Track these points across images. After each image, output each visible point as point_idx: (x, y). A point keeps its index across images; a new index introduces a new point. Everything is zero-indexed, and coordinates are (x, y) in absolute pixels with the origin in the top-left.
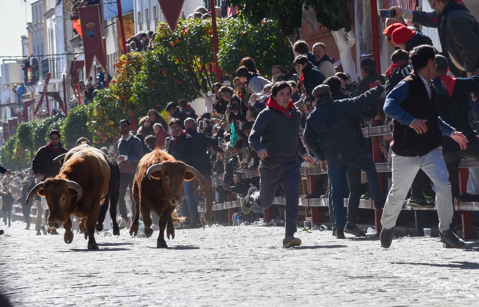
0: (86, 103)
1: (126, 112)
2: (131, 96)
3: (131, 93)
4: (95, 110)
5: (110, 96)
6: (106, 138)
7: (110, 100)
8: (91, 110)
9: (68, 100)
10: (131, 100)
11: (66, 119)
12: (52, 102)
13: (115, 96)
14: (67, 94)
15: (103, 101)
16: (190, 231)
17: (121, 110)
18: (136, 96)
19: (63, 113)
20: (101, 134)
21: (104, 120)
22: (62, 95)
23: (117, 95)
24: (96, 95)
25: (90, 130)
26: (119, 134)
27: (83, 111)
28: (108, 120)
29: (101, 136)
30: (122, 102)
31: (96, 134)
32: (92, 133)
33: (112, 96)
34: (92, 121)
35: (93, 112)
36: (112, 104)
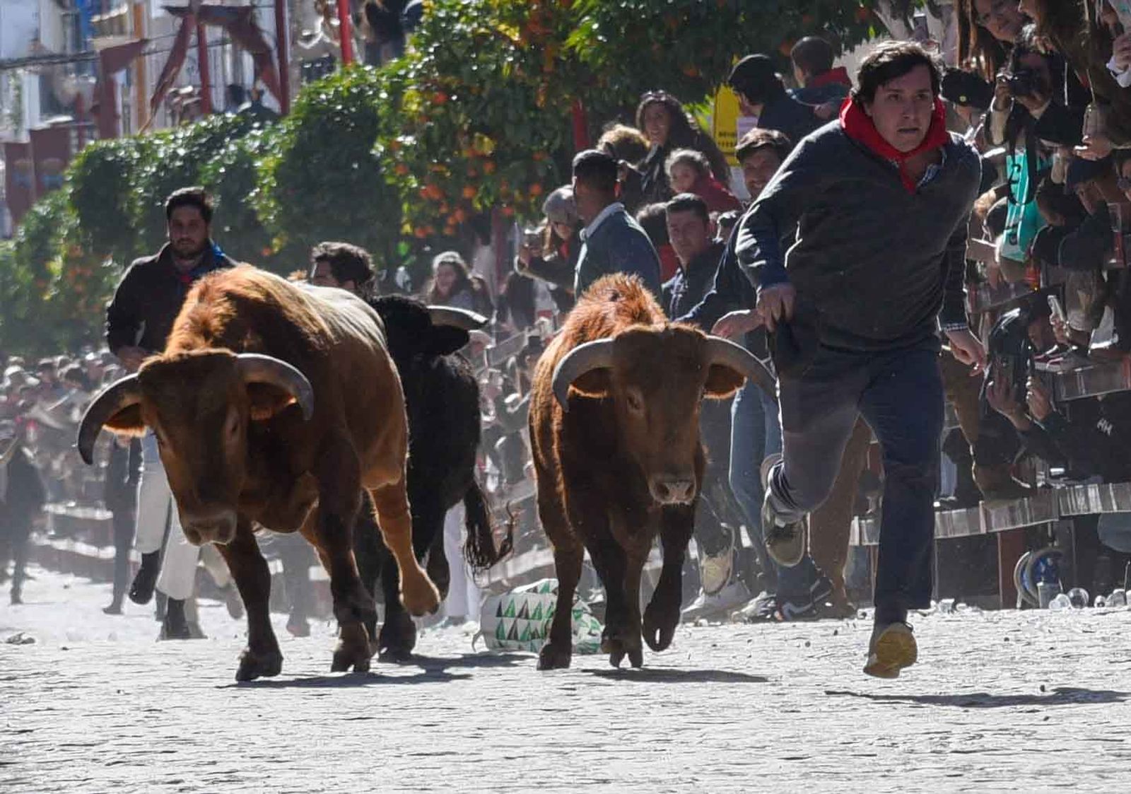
0: (374, 57)
1: (548, 98)
2: (573, 27)
3: (575, 15)
4: (411, 91)
5: (480, 25)
6: (459, 215)
7: (479, 42)
8: (397, 90)
9: (294, 43)
10: (574, 47)
11: (286, 125)
12: (224, 51)
13: (502, 27)
14: (287, 15)
15: (449, 49)
17: (528, 91)
18: (595, 26)
19: (270, 101)
20: (436, 196)
21: (449, 132)
22: (266, 21)
23: (512, 25)
24: (420, 24)
25: (392, 174)
26: (517, 194)
27: (362, 92)
28: (470, 133)
29: (438, 204)
30: (531, 56)
31: (414, 196)
32: (400, 190)
33: (487, 27)
34: (400, 139)
35: (405, 98)
36: (487, 62)
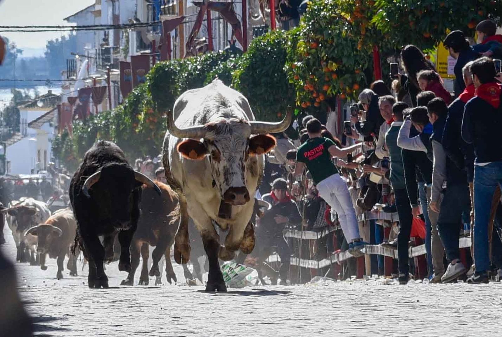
1: (362, 46)
2: (375, 14)
3: (376, 9)
4: (301, 42)
5: (332, 13)
6: (321, 98)
7: (331, 21)
8: (295, 41)
9: (250, 18)
10: (374, 23)
11: (246, 56)
12: (219, 23)
13: (343, 14)
14: (248, 7)
15: (318, 22)
16: (481, 287)
17: (354, 43)
18: (385, 14)
19: (238, 45)
20: (311, 89)
21: (318, 60)
22: (238, 10)
23: (347, 13)
24: (306, 12)
25: (292, 79)
26: (347, 88)
27: (279, 42)
28: (327, 61)
29: (312, 92)
30: (355, 27)
31: (302, 89)
32: (295, 86)
33: (335, 14)
34: (296, 63)
35: (298, 45)
36: (335, 29)
